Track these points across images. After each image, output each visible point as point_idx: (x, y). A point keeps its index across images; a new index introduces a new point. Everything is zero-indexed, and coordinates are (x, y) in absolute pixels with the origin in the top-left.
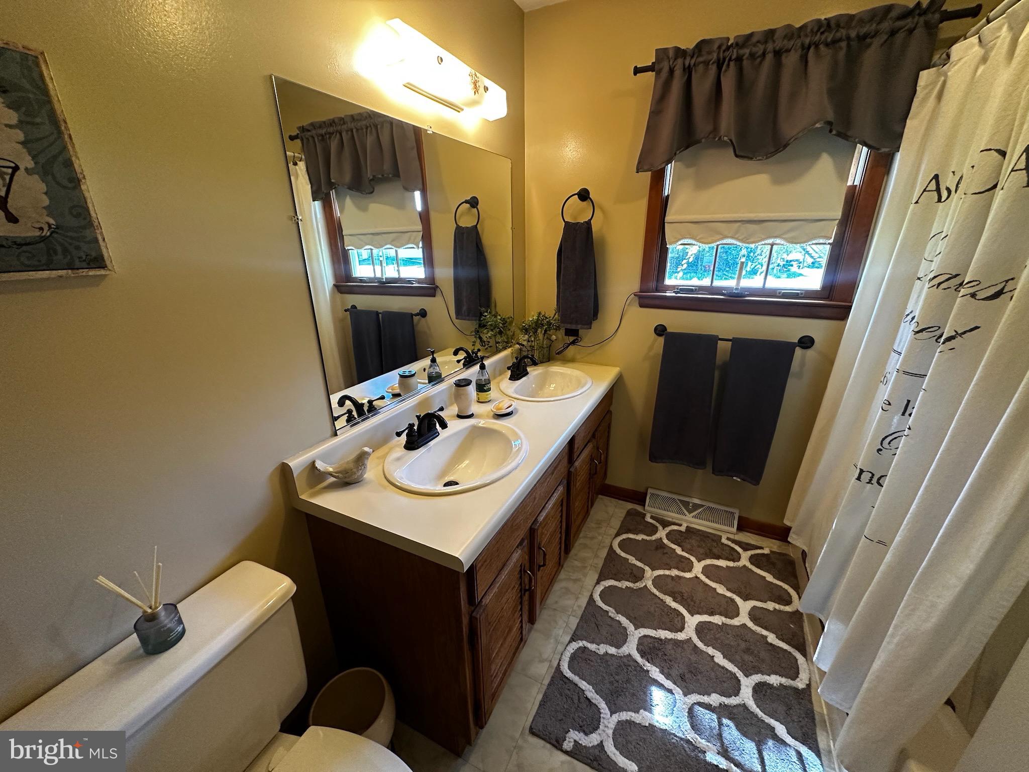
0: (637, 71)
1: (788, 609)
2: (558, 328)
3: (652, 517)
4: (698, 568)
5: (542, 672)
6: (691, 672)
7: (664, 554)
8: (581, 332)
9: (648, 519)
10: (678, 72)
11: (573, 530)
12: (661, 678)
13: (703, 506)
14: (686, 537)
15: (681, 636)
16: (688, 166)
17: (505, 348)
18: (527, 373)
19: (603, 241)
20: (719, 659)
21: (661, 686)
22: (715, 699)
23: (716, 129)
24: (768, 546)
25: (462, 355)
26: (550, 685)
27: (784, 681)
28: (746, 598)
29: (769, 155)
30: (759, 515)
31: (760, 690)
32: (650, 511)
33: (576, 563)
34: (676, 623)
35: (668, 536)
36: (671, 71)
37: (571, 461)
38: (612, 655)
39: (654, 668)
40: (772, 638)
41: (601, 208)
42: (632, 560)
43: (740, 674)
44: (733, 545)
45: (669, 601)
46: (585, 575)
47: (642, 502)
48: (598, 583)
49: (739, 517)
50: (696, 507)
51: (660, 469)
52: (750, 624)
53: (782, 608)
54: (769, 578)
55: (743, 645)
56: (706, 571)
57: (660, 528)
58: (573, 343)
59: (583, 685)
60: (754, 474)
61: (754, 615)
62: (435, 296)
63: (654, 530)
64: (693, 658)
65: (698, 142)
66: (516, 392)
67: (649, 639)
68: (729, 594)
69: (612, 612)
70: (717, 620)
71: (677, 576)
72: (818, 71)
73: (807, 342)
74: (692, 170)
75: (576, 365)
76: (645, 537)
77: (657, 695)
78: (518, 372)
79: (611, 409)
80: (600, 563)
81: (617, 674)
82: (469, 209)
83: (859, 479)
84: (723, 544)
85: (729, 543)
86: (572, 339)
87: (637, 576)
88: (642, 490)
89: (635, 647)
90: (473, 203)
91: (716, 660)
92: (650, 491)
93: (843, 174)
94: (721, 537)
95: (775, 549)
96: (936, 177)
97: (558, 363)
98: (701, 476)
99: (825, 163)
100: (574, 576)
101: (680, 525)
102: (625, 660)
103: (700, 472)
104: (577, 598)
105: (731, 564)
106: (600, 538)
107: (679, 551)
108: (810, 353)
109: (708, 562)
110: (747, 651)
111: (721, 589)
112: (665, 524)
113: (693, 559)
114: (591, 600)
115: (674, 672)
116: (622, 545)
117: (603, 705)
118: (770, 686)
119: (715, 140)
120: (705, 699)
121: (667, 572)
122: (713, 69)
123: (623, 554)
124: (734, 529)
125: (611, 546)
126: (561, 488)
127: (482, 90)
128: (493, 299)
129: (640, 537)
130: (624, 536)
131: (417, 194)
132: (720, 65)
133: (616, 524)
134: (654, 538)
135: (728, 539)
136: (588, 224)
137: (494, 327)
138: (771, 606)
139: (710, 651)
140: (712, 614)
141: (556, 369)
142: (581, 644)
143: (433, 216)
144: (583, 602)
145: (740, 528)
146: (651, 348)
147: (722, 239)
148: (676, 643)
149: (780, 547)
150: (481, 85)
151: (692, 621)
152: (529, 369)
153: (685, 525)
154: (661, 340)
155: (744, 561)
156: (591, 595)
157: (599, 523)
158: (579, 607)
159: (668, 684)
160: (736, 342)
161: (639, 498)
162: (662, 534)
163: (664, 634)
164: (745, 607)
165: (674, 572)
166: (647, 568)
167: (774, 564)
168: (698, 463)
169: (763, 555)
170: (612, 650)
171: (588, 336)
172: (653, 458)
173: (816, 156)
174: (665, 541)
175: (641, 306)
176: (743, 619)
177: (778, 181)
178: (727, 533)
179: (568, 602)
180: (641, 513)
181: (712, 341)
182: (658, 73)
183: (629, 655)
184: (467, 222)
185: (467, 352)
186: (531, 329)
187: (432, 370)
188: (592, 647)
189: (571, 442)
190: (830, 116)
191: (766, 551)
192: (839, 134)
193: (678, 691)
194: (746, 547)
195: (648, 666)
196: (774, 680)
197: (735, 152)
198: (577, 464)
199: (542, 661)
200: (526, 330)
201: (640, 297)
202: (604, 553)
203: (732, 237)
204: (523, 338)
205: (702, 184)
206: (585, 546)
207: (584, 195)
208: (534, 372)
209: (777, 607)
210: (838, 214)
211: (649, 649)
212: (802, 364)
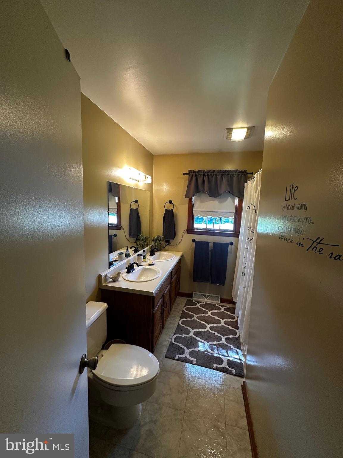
0: (184, 174)
1: (234, 320)
2: (163, 240)
3: (195, 301)
4: (209, 313)
5: (167, 344)
6: (209, 338)
7: (199, 310)
8: (170, 241)
9: (194, 301)
10: (194, 176)
11: (172, 301)
12: (201, 340)
13: (210, 296)
14: (206, 305)
15: (205, 330)
16: (198, 197)
17: (147, 246)
18: (155, 254)
19: (176, 215)
20: (216, 334)
21: (201, 342)
22: (215, 343)
23: (204, 189)
24: (228, 306)
25: (133, 249)
26: (169, 346)
27: (233, 336)
28: (223, 319)
29: (217, 197)
30: (226, 297)
31: (227, 339)
32: (194, 299)
33: (173, 316)
34: (204, 327)
35: (200, 306)
36: (192, 175)
37: (171, 279)
38: (187, 337)
39: (199, 338)
40: (230, 327)
41: (176, 206)
42: (190, 313)
43: (222, 336)
44: (219, 306)
45: (202, 322)
46: (176, 318)
47: (192, 297)
48: (180, 320)
49: (221, 298)
50: (208, 296)
51: (196, 283)
52: (224, 325)
53: (233, 320)
54: (229, 313)
55: (222, 330)
56: (212, 313)
57: (198, 303)
58: (168, 245)
59: (179, 344)
60: (223, 283)
61: (225, 323)
62: (120, 230)
63: (196, 304)
64: (209, 334)
65: (200, 192)
66: (153, 259)
67: (197, 332)
68: (218, 319)
69: (185, 327)
70: (215, 325)
71: (203, 316)
72: (225, 180)
73: (231, 243)
74: (199, 198)
75: (169, 252)
76: (193, 306)
77: (200, 344)
78: (152, 254)
79: (181, 265)
80: (180, 315)
81: (189, 341)
82: (135, 203)
83: (242, 275)
84: (216, 306)
85: (218, 306)
86: (167, 243)
87: (192, 317)
88: (190, 293)
89: (193, 334)
90: (136, 201)
91: (215, 334)
92: (193, 292)
93: (234, 202)
94: (216, 305)
95: (231, 306)
96: (249, 206)
97: (163, 251)
98: (208, 285)
99: (230, 200)
100: (173, 319)
101: (204, 302)
102: (190, 337)
103: (208, 283)
104: (174, 325)
105: (219, 311)
106: (179, 308)
107: (204, 309)
108: (233, 246)
109: (212, 311)
110: (224, 331)
111: (216, 318)
112: (199, 302)
113: (208, 311)
114: (179, 324)
115: (204, 338)
116: (186, 309)
117: (185, 348)
118: (230, 338)
119: (204, 192)
120: (213, 343)
121: (201, 315)
122: (202, 176)
123: (187, 312)
124: (219, 302)
125: (183, 310)
126: (169, 286)
127: (146, 178)
128: (141, 231)
129: (192, 307)
130: (187, 307)
132: (204, 176)
133: (184, 304)
134: (196, 306)
135: (218, 305)
136: (172, 210)
137: (143, 240)
138: (230, 320)
139: (214, 332)
140: (214, 324)
141: (163, 253)
142: (177, 335)
143: (122, 204)
144: (176, 325)
145: (221, 302)
146: (191, 246)
147: (208, 216)
148: (204, 332)
149: (232, 306)
150: (146, 177)
151: (208, 326)
152: (155, 253)
153: (205, 302)
154: (194, 243)
155: (222, 310)
156: (179, 323)
157: (178, 304)
158: (175, 327)
159: (203, 341)
160: (214, 243)
161: (190, 295)
162: (198, 305)
163: (201, 330)
164: (223, 321)
165: (203, 315)
166: (194, 314)
167: (231, 310)
168: (207, 280)
169: (227, 308)
170: (186, 336)
171: (172, 243)
172: (194, 280)
173: (228, 198)
174: (199, 307)
175: (188, 233)
176: (223, 324)
177: (220, 202)
178: (217, 303)
179: (172, 326)
180: (191, 300)
181: (207, 243)
182: (189, 175)
183: (192, 336)
184: (134, 207)
185: (135, 247)
186: (155, 240)
187: (127, 253)
188: (181, 336)
189: (172, 272)
190: (229, 190)
191: (228, 307)
192: (231, 194)
193: (206, 342)
194: (223, 306)
195: (197, 338)
196: (230, 336)
197: (209, 195)
198: (173, 280)
199: (166, 341)
200: (154, 241)
201: (187, 231)
202: (181, 312)
203: (211, 216)
204: (153, 243)
205: (202, 202)
206: (175, 311)
207: (170, 202)
208: (157, 254)
209: (231, 320)
210: (234, 211)
211: (197, 334)
212: (231, 249)
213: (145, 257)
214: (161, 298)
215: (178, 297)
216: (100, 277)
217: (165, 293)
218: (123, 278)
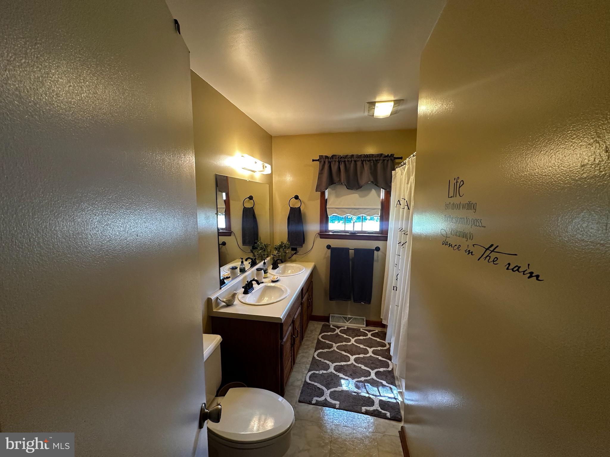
0: (313, 160)
1: (385, 348)
2: (288, 248)
3: (333, 326)
4: (353, 341)
5: (300, 384)
6: (354, 373)
7: (339, 338)
8: (298, 249)
9: (332, 327)
10: (327, 163)
11: (304, 327)
12: (344, 377)
13: (352, 318)
14: (348, 331)
15: (349, 363)
16: (333, 190)
17: (267, 257)
18: (278, 267)
19: (305, 214)
20: (363, 367)
21: (344, 379)
22: (363, 379)
23: (340, 180)
24: (377, 330)
25: (250, 261)
26: (303, 387)
27: (385, 369)
28: (371, 348)
29: (357, 189)
30: (373, 319)
31: (377, 374)
32: (332, 323)
33: (305, 347)
34: (347, 359)
35: (340, 331)
36: (325, 162)
37: (302, 298)
38: (325, 373)
39: (341, 374)
40: (380, 358)
41: (304, 203)
42: (327, 342)
43: (370, 370)
44: (365, 331)
45: (343, 353)
46: (310, 350)
47: (328, 321)
48: (315, 351)
49: (366, 320)
50: (350, 318)
51: (333, 303)
52: (373, 355)
53: (383, 348)
54: (378, 340)
55: (371, 362)
56: (356, 341)
57: (337, 329)
58: (295, 253)
59: (316, 384)
60: (368, 301)
61: (374, 352)
62: (230, 236)
63: (335, 330)
64: (354, 369)
65: (335, 183)
66: (276, 273)
67: (338, 366)
68: (364, 347)
69: (322, 360)
70: (361, 356)
71: (345, 345)
72: (366, 168)
73: (378, 249)
74: (334, 191)
75: (296, 262)
76: (331, 333)
77: (343, 381)
78: (275, 267)
79: (312, 280)
80: (315, 345)
81: (328, 378)
82: (249, 200)
83: (393, 290)
84: (361, 331)
85: (363, 331)
86: (294, 252)
87: (331, 346)
88: (327, 315)
89: (333, 370)
90: (251, 198)
91: (362, 368)
92: (331, 315)
93: (379, 196)
94: (360, 329)
95: (380, 330)
96: (399, 201)
97: (289, 262)
98: (350, 304)
99: (373, 192)
100: (305, 351)
101: (345, 327)
102: (330, 374)
103: (349, 302)
104: (308, 358)
105: (365, 338)
106: (313, 336)
107: (345, 336)
108: (379, 253)
109: (356, 338)
110: (372, 363)
111: (362, 346)
112: (338, 328)
113: (350, 338)
114: (314, 357)
115: (348, 374)
116: (322, 337)
117: (324, 388)
118: (380, 372)
119: (340, 182)
120: (360, 379)
121: (341, 344)
122: (337, 163)
123: (323, 340)
124: (365, 326)
125: (318, 338)
126: (300, 308)
127: (265, 167)
128: (259, 237)
129: (329, 334)
130: (323, 334)
131: (224, 194)
132: (339, 162)
133: (319, 330)
134: (335, 333)
135: (363, 329)
136: (299, 208)
137: (261, 249)
138: (379, 348)
139: (360, 365)
140: (359, 354)
141: (289, 265)
142: (312, 372)
143: (232, 203)
144: (311, 359)
145: (367, 325)
146: (326, 254)
147: (347, 214)
148: (348, 365)
149: (381, 330)
150: (265, 166)
151: (352, 358)
152: (279, 265)
153: (346, 327)
154: (329, 251)
155: (369, 336)
156: (313, 356)
157: (312, 331)
158: (309, 361)
159: (346, 378)
160: (355, 250)
161: (326, 319)
162: (338, 331)
163: (343, 363)
164: (370, 350)
165: (344, 343)
166: (334, 344)
167: (380, 335)
168: (348, 298)
169: (376, 333)
170: (325, 372)
171: (301, 250)
172: (331, 299)
173: (371, 190)
174: (339, 333)
175: (321, 238)
176: (370, 354)
177: (361, 196)
178: (362, 327)
179: (304, 360)
180: (328, 325)
181: (347, 250)
182: (320, 162)
183: (331, 372)
184: (248, 205)
185: (251, 259)
186: (278, 249)
187: (241, 267)
188: (317, 372)
189: (302, 290)
190: (372, 180)
191: (377, 331)
192: (375, 185)
193: (350, 379)
194: (369, 331)
195: (338, 374)
196: (382, 370)
197: (346, 187)
198: (304, 300)
199: (298, 380)
200: (276, 249)
201: (320, 235)
202: (316, 341)
203: (349, 214)
204: (275, 252)
205: (338, 196)
206: (307, 340)
207: (297, 197)
208: (281, 266)
209: (381, 348)
210: (380, 207)
211: (339, 369)
212: (378, 257)
213: (266, 271)
214: (291, 324)
215: (310, 321)
216: (209, 300)
217: (296, 317)
218: (239, 301)
